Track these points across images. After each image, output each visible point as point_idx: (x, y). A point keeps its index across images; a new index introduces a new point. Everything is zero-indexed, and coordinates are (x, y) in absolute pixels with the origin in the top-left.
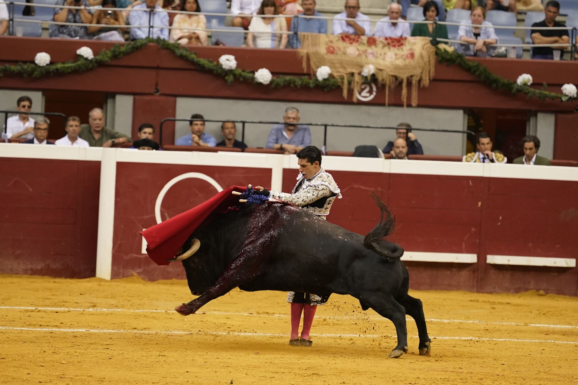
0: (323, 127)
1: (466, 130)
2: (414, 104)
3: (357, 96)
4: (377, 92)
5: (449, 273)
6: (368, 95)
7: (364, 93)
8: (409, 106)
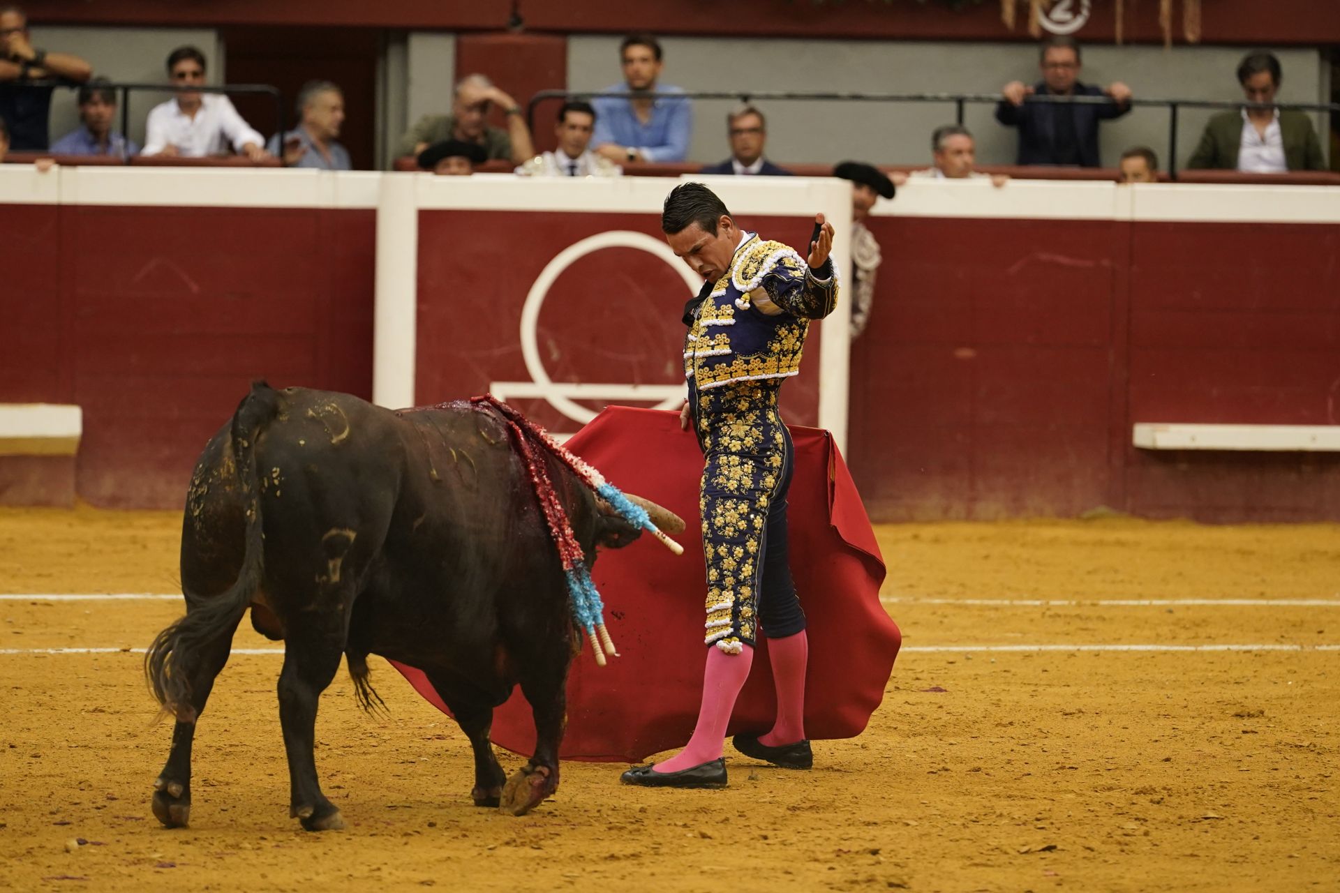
0: (953, 107)
1: (1327, 101)
2: (1191, 36)
3: (1040, 21)
4: (1092, 10)
5: (1293, 477)
6: (1068, 16)
7: (1059, 13)
8: (1180, 42)
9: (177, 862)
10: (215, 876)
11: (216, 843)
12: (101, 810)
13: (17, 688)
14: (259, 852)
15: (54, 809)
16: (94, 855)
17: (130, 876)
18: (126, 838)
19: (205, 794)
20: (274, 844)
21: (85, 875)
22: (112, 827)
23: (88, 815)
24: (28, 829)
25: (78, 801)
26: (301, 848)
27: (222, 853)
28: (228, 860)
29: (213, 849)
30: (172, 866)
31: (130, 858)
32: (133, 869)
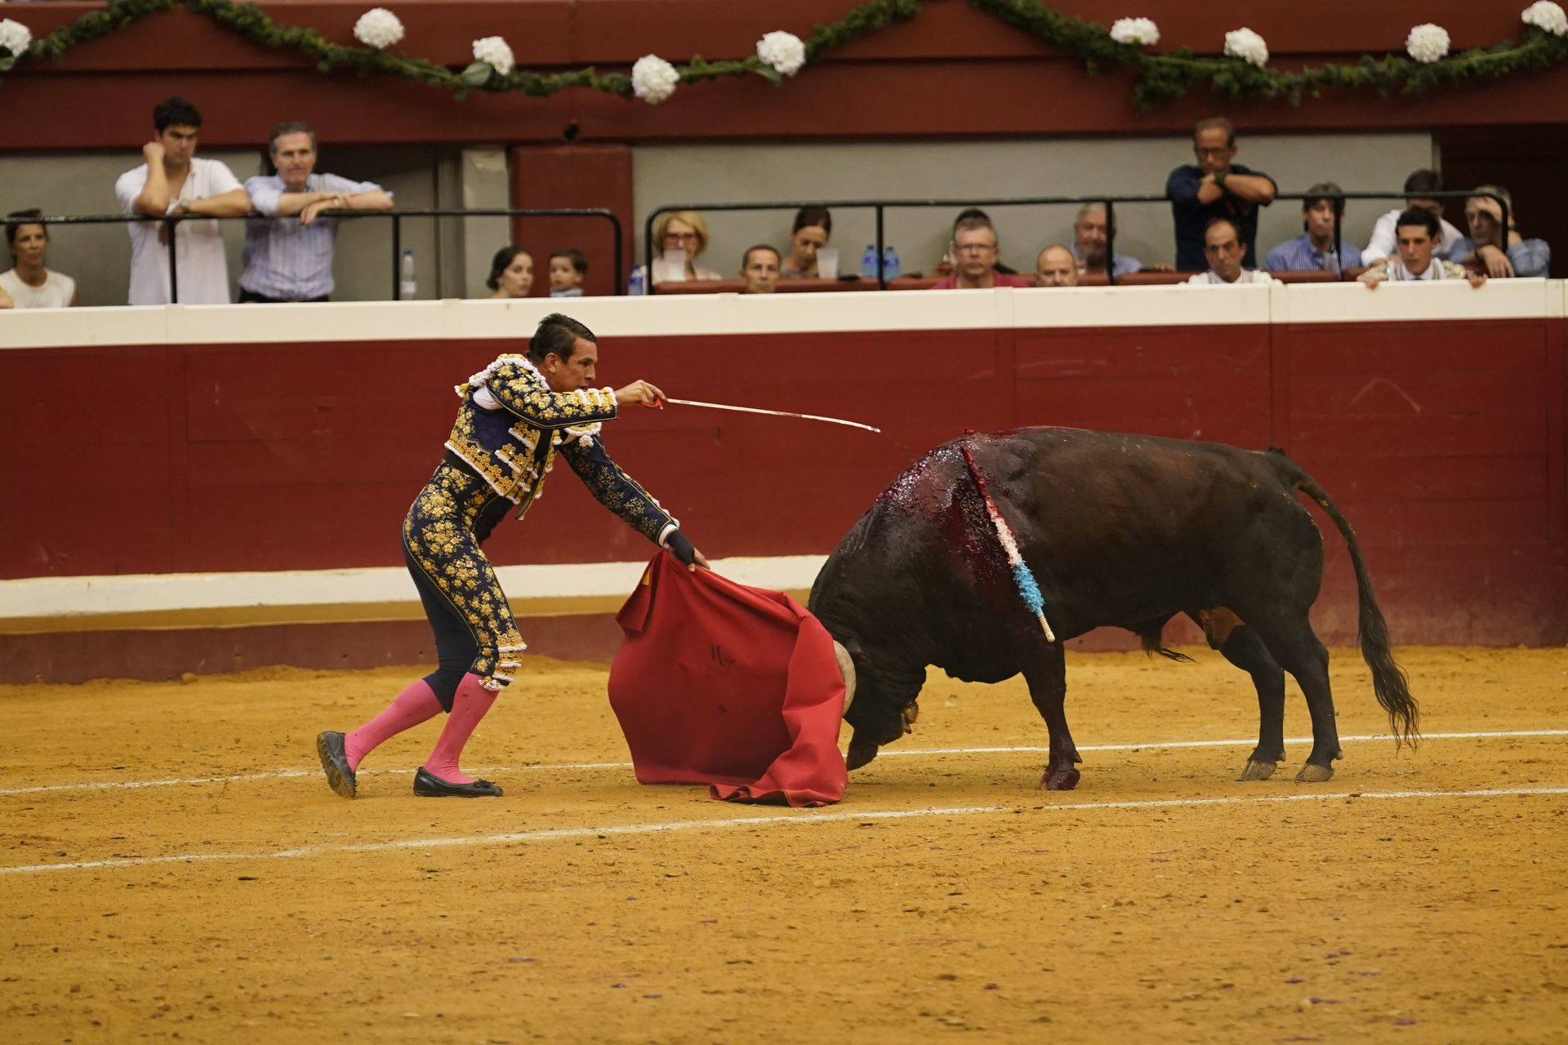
9: (1417, 1019)
10: (1458, 1033)
11: (1458, 997)
12: (1334, 966)
13: (1241, 839)
14: (1504, 1005)
15: (1283, 966)
16: (1328, 1014)
17: (1368, 1035)
18: (1362, 995)
19: (1444, 945)
20: (1519, 996)
21: (1321, 1035)
22: (1347, 984)
23: (1320, 971)
24: (1257, 988)
25: (1309, 957)
26: (1549, 1000)
27: (1465, 1008)
28: (1472, 1015)
29: (1455, 1004)
30: (1412, 1023)
31: (1368, 1015)
32: (1370, 1028)
